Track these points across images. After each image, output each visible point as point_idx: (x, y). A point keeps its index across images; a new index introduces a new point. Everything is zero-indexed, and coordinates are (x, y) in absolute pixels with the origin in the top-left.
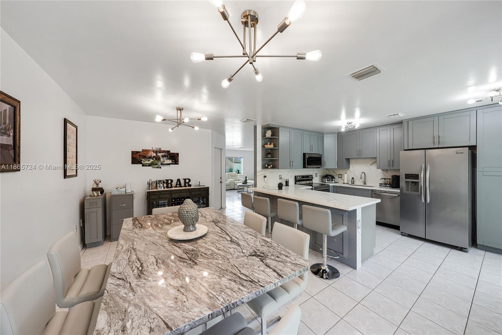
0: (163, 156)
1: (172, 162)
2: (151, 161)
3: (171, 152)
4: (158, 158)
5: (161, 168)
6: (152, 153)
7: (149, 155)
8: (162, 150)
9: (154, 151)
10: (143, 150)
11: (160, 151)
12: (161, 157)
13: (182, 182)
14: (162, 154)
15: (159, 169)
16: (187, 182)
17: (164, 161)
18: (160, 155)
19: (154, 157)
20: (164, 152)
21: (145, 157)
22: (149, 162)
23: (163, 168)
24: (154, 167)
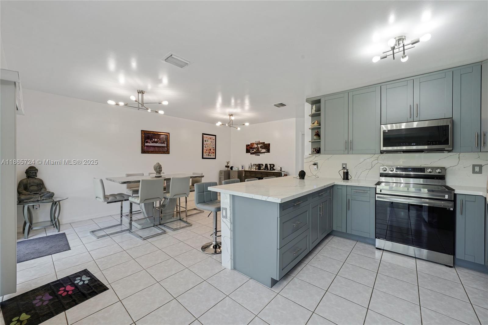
0: (261, 147)
1: (266, 151)
2: (255, 150)
3: (265, 143)
4: (258, 148)
5: (259, 155)
6: (255, 145)
7: (254, 147)
8: (260, 142)
9: (256, 144)
10: (251, 144)
11: (260, 143)
12: (260, 148)
13: (269, 166)
14: (260, 145)
15: (259, 156)
16: (272, 166)
17: (261, 151)
18: (259, 146)
19: (256, 147)
20: (261, 143)
21: (251, 148)
22: (254, 152)
23: (261, 155)
24: (256, 155)
